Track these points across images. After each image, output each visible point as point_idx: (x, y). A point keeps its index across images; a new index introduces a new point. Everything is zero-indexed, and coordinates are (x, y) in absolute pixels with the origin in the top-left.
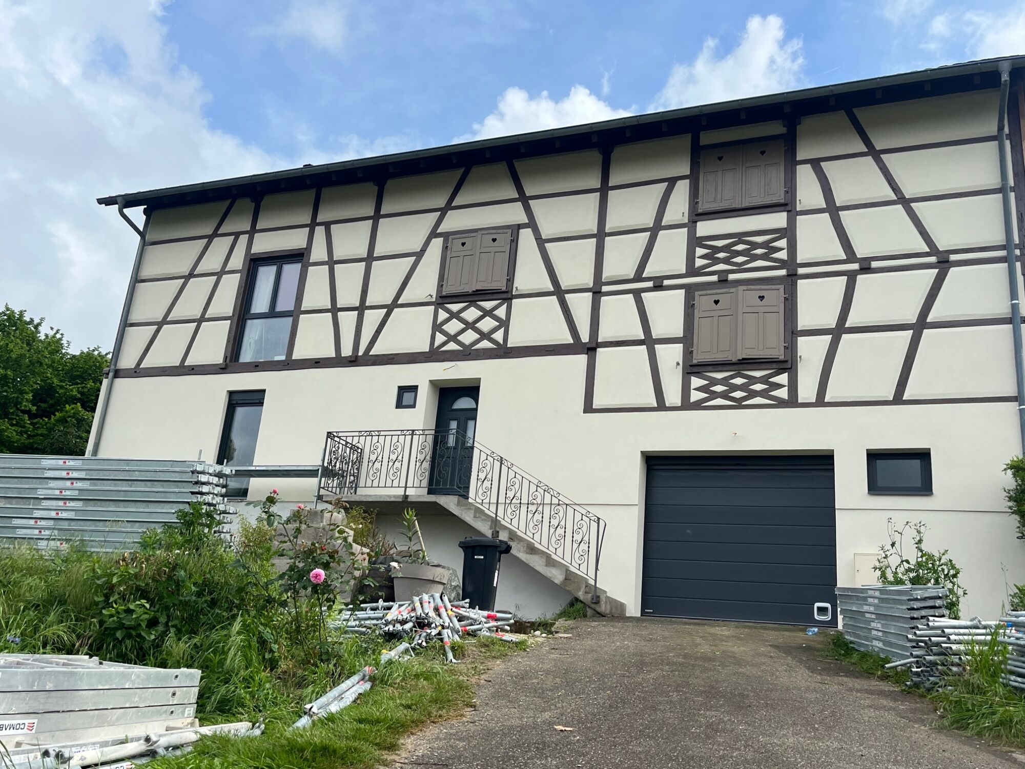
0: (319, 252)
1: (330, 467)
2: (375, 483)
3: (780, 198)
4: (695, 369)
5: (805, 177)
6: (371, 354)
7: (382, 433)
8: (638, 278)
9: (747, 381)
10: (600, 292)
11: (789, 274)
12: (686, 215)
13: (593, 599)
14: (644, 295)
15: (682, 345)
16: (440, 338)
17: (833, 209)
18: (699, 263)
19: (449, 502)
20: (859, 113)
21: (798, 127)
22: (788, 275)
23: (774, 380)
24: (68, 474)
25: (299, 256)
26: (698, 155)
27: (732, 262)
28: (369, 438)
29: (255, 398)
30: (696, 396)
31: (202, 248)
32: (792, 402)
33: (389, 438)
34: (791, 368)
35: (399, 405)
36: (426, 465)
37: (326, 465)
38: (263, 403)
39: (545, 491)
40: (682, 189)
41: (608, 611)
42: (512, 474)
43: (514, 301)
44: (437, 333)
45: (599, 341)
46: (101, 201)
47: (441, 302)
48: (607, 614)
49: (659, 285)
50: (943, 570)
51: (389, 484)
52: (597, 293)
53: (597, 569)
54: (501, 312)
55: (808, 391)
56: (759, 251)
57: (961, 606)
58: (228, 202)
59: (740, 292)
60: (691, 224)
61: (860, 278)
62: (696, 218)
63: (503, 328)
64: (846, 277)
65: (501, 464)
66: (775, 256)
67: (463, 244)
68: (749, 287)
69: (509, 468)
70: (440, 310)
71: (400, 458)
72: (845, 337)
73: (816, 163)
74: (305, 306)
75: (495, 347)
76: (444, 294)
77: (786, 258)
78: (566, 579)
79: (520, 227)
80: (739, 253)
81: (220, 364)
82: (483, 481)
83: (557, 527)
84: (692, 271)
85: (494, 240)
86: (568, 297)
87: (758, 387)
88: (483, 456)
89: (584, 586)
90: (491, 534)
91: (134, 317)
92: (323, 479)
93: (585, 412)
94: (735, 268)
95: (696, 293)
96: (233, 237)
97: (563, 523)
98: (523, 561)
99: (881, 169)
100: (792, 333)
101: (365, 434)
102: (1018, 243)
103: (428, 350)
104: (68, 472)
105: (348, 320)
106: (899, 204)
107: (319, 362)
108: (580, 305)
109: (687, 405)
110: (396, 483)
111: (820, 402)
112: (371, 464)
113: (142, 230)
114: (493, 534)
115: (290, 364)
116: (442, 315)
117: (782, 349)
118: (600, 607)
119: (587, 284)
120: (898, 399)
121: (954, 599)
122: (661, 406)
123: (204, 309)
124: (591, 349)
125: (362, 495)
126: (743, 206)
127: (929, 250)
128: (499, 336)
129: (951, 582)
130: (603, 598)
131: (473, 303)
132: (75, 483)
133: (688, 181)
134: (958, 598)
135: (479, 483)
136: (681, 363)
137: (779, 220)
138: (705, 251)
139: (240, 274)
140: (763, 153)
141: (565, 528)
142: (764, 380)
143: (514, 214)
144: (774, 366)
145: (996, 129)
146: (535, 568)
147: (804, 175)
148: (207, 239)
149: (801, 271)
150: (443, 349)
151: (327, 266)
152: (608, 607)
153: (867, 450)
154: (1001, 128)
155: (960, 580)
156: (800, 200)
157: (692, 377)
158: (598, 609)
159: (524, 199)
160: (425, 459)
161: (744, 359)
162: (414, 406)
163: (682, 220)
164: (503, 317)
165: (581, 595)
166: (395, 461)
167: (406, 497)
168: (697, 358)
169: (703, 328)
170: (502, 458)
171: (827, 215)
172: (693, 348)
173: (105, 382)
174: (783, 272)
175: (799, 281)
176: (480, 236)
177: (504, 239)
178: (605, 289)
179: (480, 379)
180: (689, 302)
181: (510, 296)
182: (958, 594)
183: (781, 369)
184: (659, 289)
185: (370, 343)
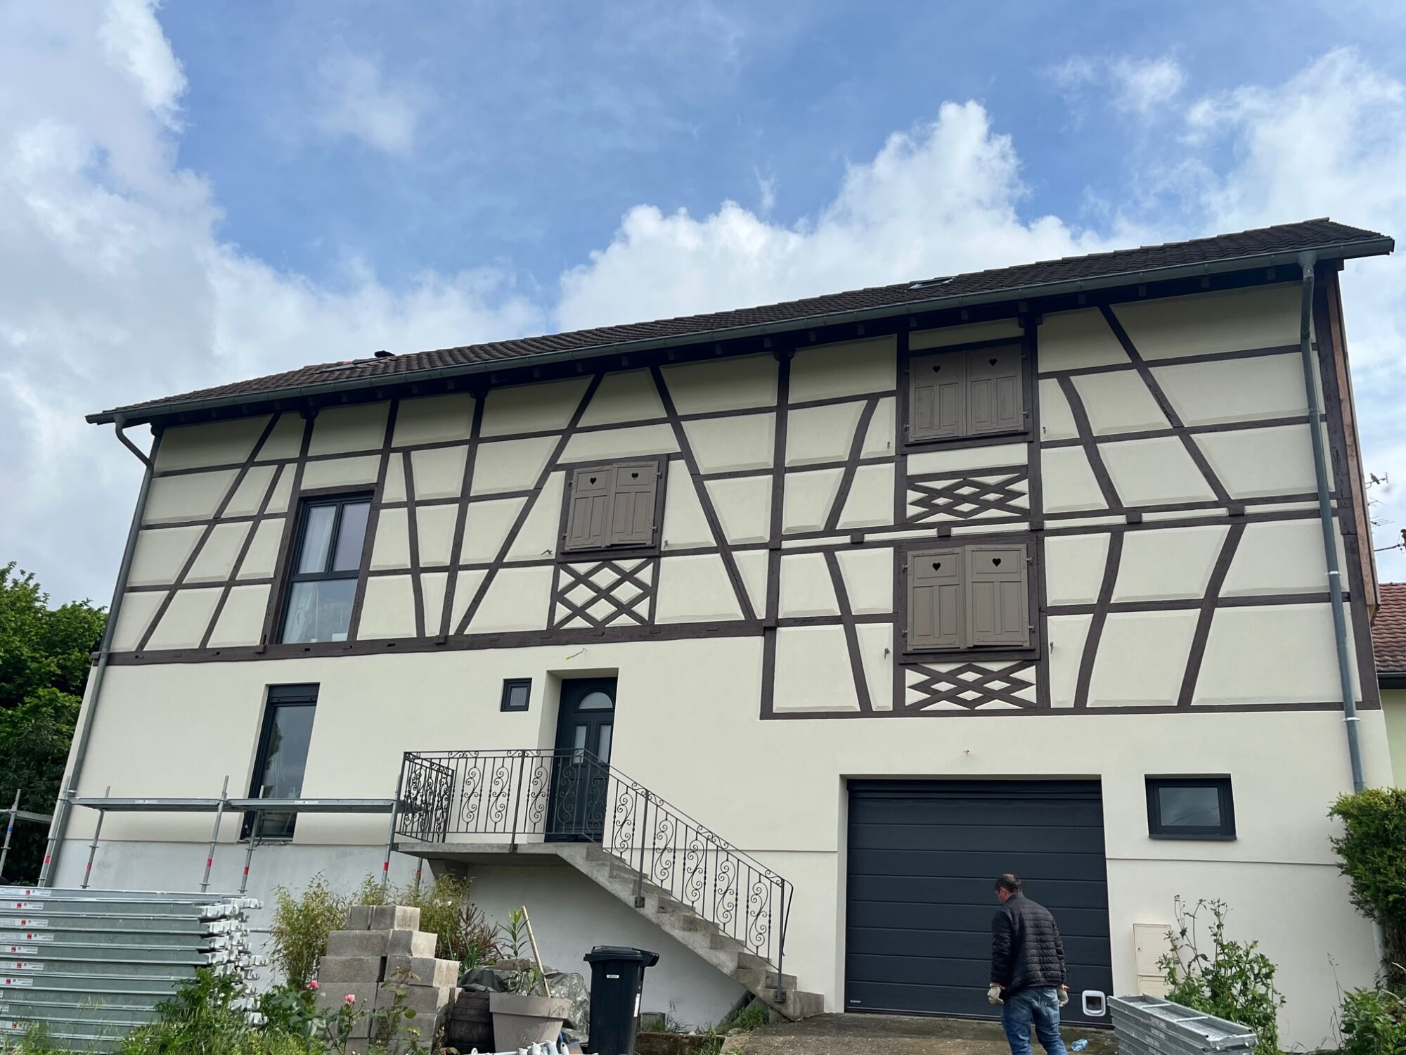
0: (394, 490)
1: (409, 801)
2: (472, 828)
3: (1017, 424)
4: (911, 659)
5: (1051, 396)
6: (465, 633)
7: (481, 754)
8: (830, 530)
9: (981, 676)
10: (779, 549)
11: (1033, 528)
12: (893, 445)
13: (776, 997)
14: (839, 555)
15: (892, 624)
16: (562, 611)
17: (1088, 441)
18: (912, 511)
19: (574, 854)
20: (1118, 310)
21: (1039, 327)
22: (1032, 530)
23: (1017, 675)
24: (24, 922)
25: (367, 494)
26: (906, 363)
27: (956, 510)
28: (462, 761)
29: (306, 695)
30: (912, 697)
31: (233, 481)
32: (1042, 707)
33: (490, 761)
34: (1040, 659)
35: (506, 706)
36: (543, 801)
37: (402, 798)
38: (316, 702)
39: (707, 839)
40: (886, 411)
41: (798, 1013)
42: (661, 815)
43: (663, 560)
44: (558, 603)
45: (779, 617)
46: (91, 419)
47: (562, 560)
48: (797, 1018)
49: (858, 543)
50: (1252, 968)
51: (490, 828)
52: (776, 552)
53: (781, 953)
54: (645, 575)
55: (1063, 693)
56: (992, 497)
57: (1279, 1021)
58: (269, 418)
59: (968, 554)
60: (900, 458)
61: (1128, 535)
62: (906, 449)
63: (649, 598)
64: (1110, 534)
65: (647, 799)
66: (1013, 503)
67: (593, 481)
68: (980, 546)
69: (657, 806)
70: (561, 571)
71: (506, 790)
72: (1110, 616)
73: (1064, 378)
74: (375, 564)
75: (638, 624)
76: (567, 549)
77: (1027, 506)
78: (739, 967)
79: (670, 457)
80: (964, 499)
81: (256, 647)
82: (622, 825)
83: (725, 893)
84: (902, 522)
85: (635, 476)
86: (736, 555)
87: (997, 685)
88: (622, 789)
89: (764, 978)
90: (634, 902)
91: (137, 578)
92: (399, 815)
93: (762, 718)
94: (960, 519)
95: (909, 553)
96: (275, 467)
97: (733, 887)
98: (679, 941)
99: (1149, 386)
100: (1040, 611)
101: (458, 756)
102: (1334, 490)
103: (545, 629)
104: (24, 919)
105: (434, 585)
106: (1176, 435)
107: (394, 645)
108: (753, 566)
109: (900, 709)
110: (500, 828)
111: (1080, 707)
112: (465, 799)
113: (148, 456)
114: (636, 902)
115: (354, 647)
116: (565, 579)
117: (1027, 632)
118: (787, 1008)
119: (761, 538)
120: (1184, 704)
121: (1269, 1010)
122: (866, 711)
123: (235, 567)
124: (768, 629)
125: (453, 844)
126: (969, 434)
127: (1217, 499)
128: (642, 609)
129: (1263, 984)
130: (790, 995)
131: (608, 562)
132: (33, 935)
133: (894, 399)
134: (1274, 1008)
135: (617, 828)
136: (891, 650)
137: (1016, 454)
138: (919, 495)
139: (284, 519)
140: (993, 362)
141: (737, 894)
142: (1003, 675)
143: (661, 440)
144: (1017, 656)
145: (1299, 336)
146: (695, 951)
147: (1050, 393)
148: (240, 470)
149: (1049, 524)
150: (567, 626)
151: (406, 509)
152: (798, 1007)
153: (1145, 775)
154: (1305, 336)
155: (1276, 981)
156: (1044, 428)
157: (907, 670)
158: (784, 1012)
159: (675, 420)
160: (540, 792)
161: (975, 647)
162: (525, 708)
163: (888, 452)
164: (649, 582)
165: (759, 990)
166: (499, 795)
167: (514, 846)
168: (913, 644)
169: (918, 601)
170: (647, 791)
171: (1081, 448)
172: (906, 629)
173: (94, 672)
174: (1024, 526)
175: (1046, 538)
176: (615, 471)
177: (648, 474)
178: (786, 544)
179: (618, 669)
180: (900, 565)
181: (657, 553)
182: (1275, 1002)
183: (1026, 660)
184: (859, 546)
185: (465, 617)
